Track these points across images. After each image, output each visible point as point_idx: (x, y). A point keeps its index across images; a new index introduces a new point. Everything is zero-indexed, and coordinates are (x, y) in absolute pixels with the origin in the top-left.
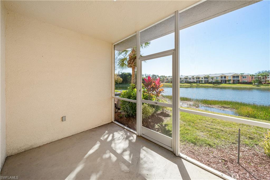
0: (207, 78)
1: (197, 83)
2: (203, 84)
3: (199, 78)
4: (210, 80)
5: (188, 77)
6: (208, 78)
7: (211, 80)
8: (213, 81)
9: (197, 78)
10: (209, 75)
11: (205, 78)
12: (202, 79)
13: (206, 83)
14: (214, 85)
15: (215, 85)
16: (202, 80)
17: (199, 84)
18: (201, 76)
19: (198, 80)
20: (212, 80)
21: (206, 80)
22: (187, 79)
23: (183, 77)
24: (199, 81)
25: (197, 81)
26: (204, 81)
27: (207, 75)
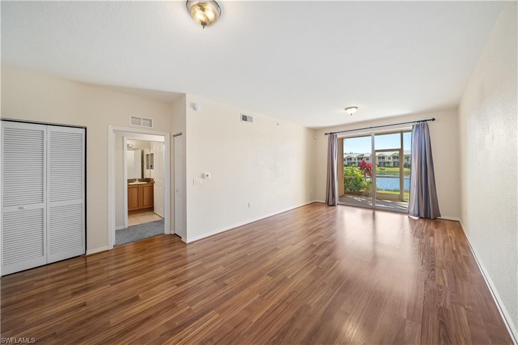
1: (380, 166)
2: (391, 167)
5: (363, 155)
17: (384, 168)
20: (407, 162)
22: (362, 159)
23: (355, 156)
24: (384, 163)
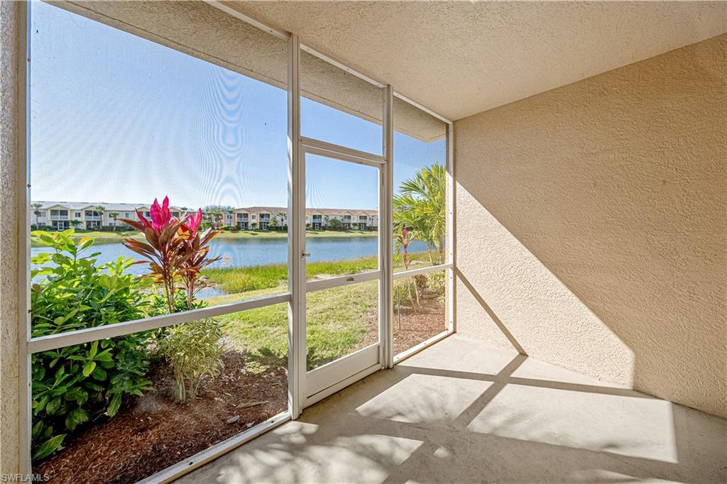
0: (96, 214)
1: (56, 230)
2: (82, 232)
3: (64, 213)
4: (107, 221)
6: (101, 214)
7: (112, 220)
8: (117, 225)
9: (54, 212)
10: (103, 206)
11: (88, 213)
12: (79, 215)
13: (93, 230)
14: (120, 234)
15: (123, 236)
16: (79, 219)
18: (75, 206)
19: (59, 218)
21: (93, 220)
24: (66, 223)
25: (55, 223)
26: (85, 223)
27: (97, 205)
